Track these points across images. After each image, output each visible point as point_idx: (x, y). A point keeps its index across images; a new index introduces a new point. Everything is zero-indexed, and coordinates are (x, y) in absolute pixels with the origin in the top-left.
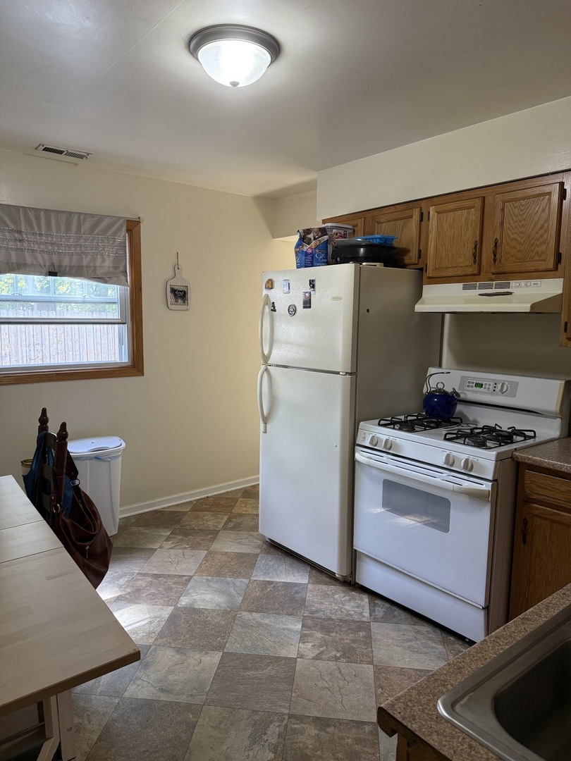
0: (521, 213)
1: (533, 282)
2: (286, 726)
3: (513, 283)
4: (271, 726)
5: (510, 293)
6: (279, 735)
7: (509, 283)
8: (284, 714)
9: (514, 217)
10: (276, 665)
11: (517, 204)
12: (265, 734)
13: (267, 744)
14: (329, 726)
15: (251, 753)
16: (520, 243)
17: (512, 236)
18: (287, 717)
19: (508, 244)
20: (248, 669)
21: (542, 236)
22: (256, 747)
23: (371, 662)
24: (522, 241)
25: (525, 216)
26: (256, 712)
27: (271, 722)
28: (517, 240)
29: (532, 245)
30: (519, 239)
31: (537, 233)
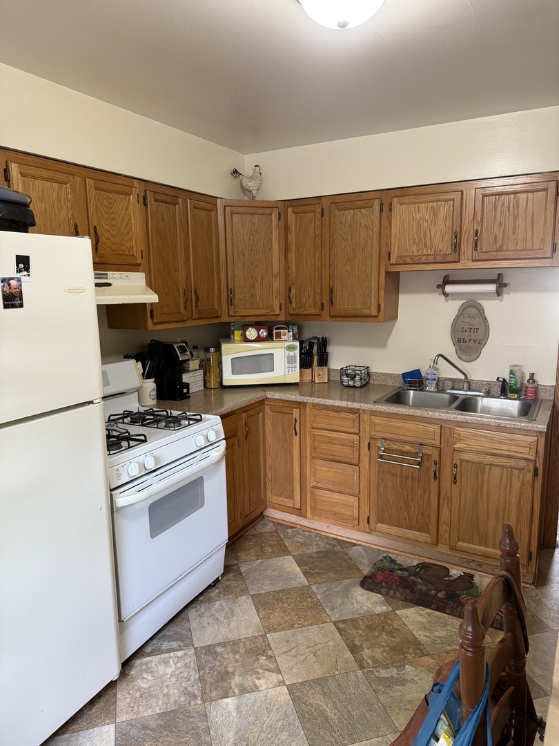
0: (110, 206)
1: (125, 274)
2: (373, 668)
3: (110, 274)
4: (381, 676)
5: (109, 285)
6: (387, 668)
7: (107, 274)
8: (364, 673)
9: (105, 208)
10: (306, 698)
11: (105, 195)
12: (392, 677)
13: (400, 673)
14: (355, 645)
15: (416, 679)
16: (113, 236)
17: (106, 227)
18: (365, 670)
19: (103, 234)
20: (326, 719)
21: (128, 233)
22: (409, 678)
23: (264, 636)
24: (114, 234)
25: (113, 209)
26: (375, 691)
27: (378, 677)
28: (110, 232)
29: (123, 240)
30: (111, 231)
31: (125, 229)
